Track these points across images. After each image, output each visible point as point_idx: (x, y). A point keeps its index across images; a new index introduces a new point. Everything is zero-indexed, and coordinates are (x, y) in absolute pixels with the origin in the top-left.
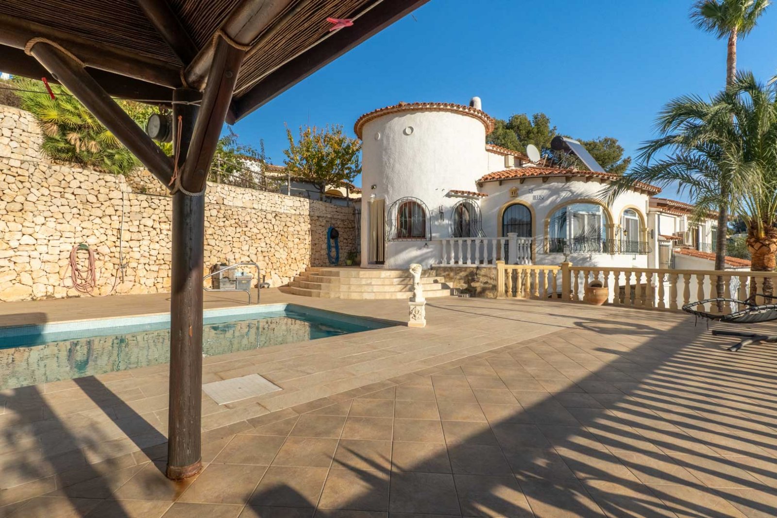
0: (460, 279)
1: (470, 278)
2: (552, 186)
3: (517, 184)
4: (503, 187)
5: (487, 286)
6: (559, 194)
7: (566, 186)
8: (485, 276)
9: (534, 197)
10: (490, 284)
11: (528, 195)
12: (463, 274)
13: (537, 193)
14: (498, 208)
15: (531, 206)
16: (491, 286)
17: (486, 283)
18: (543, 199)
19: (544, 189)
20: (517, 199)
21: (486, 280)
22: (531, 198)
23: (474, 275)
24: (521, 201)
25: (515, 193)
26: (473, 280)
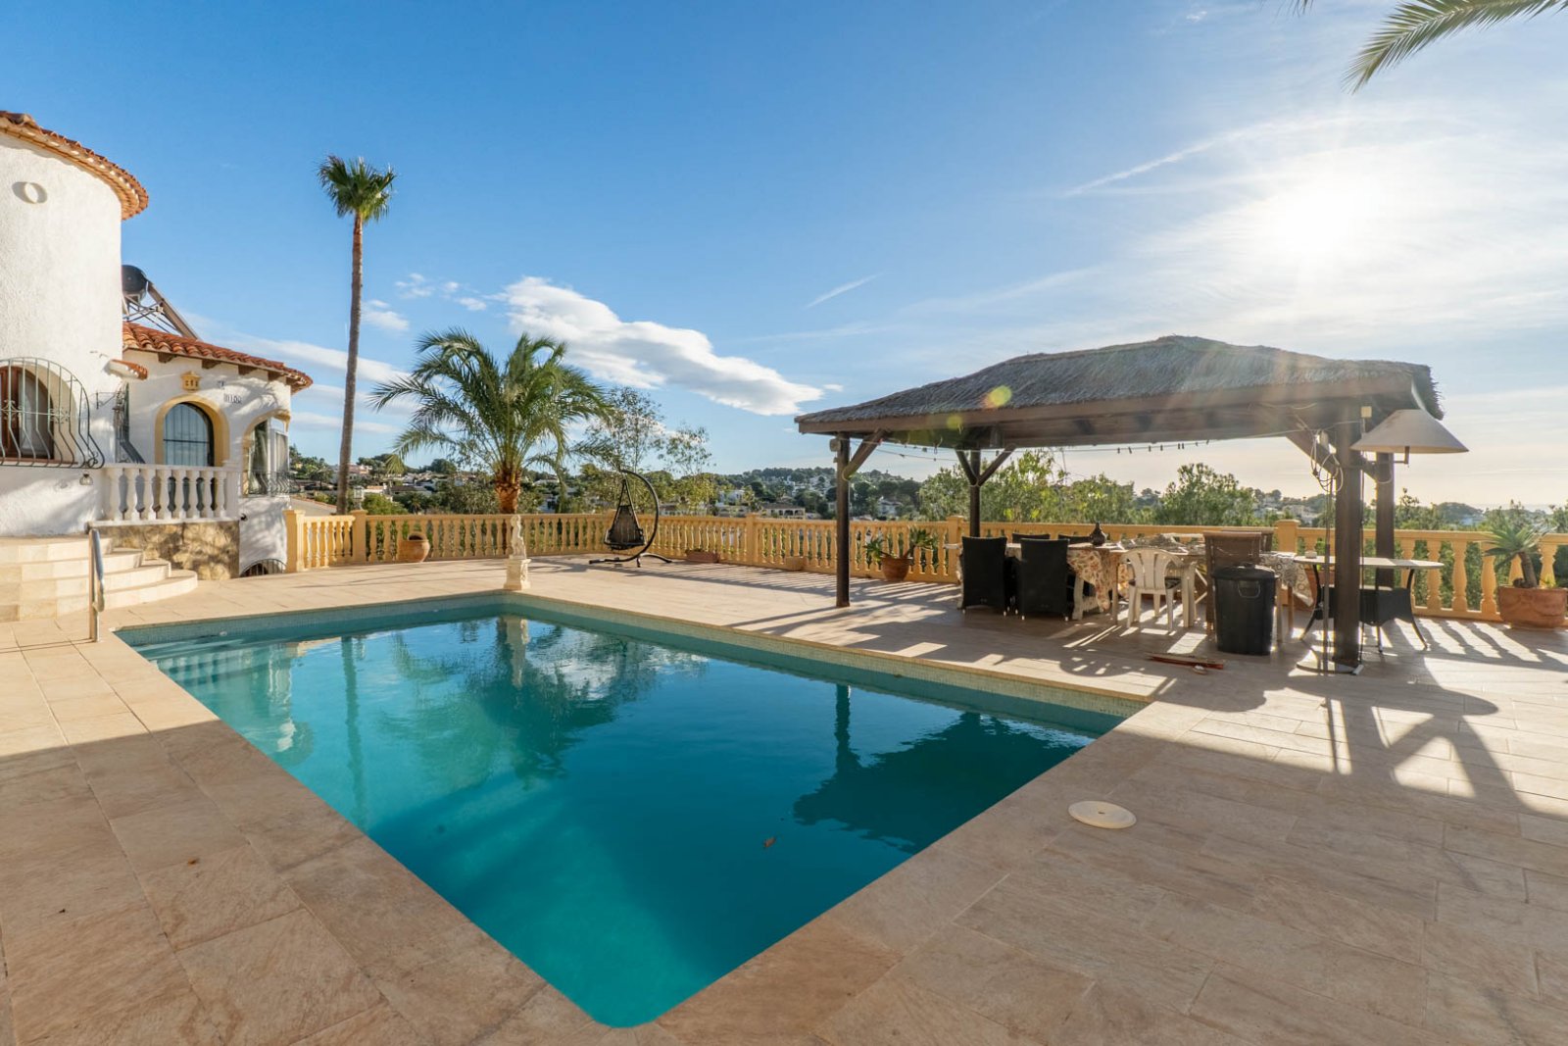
0: (153, 549)
1: (171, 545)
2: (252, 382)
3: (194, 367)
4: (169, 365)
5: (199, 557)
6: (261, 398)
7: (269, 387)
8: (194, 540)
9: (226, 397)
10: (205, 555)
11: (214, 390)
12: (156, 539)
13: (231, 390)
14: (156, 405)
15: (221, 411)
16: (207, 557)
17: (200, 552)
18: (238, 403)
19: (241, 385)
20: (197, 394)
21: (199, 548)
22: (222, 397)
23: (178, 540)
24: (203, 399)
25: (194, 384)
26: (177, 549)
